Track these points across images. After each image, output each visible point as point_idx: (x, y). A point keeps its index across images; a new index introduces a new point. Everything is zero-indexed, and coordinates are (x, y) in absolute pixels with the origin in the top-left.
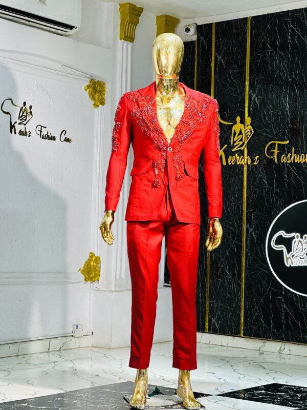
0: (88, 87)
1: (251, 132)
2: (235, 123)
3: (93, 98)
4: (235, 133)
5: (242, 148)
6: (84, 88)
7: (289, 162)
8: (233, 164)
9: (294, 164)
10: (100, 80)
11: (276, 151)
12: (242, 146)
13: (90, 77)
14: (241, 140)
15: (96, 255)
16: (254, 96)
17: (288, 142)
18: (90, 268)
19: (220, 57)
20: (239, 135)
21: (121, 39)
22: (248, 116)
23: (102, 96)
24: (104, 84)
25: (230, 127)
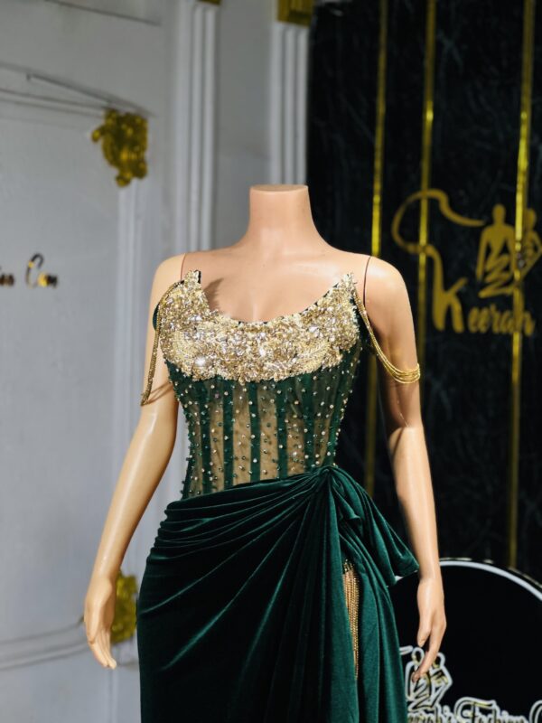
0: (103, 131)
1: (535, 248)
2: (490, 222)
3: (114, 159)
4: (489, 250)
6: (88, 135)
8: (483, 329)
10: (131, 110)
12: (507, 284)
13: (104, 103)
14: (507, 269)
20: (500, 255)
23: (138, 153)
24: (144, 121)
25: (476, 234)
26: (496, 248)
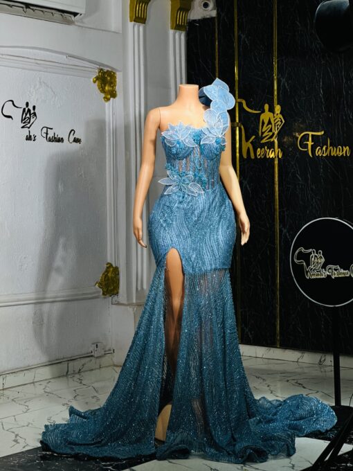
0: (97, 78)
1: (281, 121)
2: (263, 111)
3: (103, 90)
4: (263, 123)
5: (272, 140)
6: (92, 80)
7: (324, 155)
8: (262, 157)
9: (329, 157)
10: (110, 70)
11: (310, 143)
12: (271, 137)
13: (98, 67)
14: (271, 131)
15: (114, 266)
16: (283, 80)
17: (323, 133)
18: (108, 280)
19: (243, 36)
20: (268, 125)
21: (131, 21)
22: (278, 104)
23: (112, 87)
24: (114, 73)
25: (258, 116)
26: (266, 122)
